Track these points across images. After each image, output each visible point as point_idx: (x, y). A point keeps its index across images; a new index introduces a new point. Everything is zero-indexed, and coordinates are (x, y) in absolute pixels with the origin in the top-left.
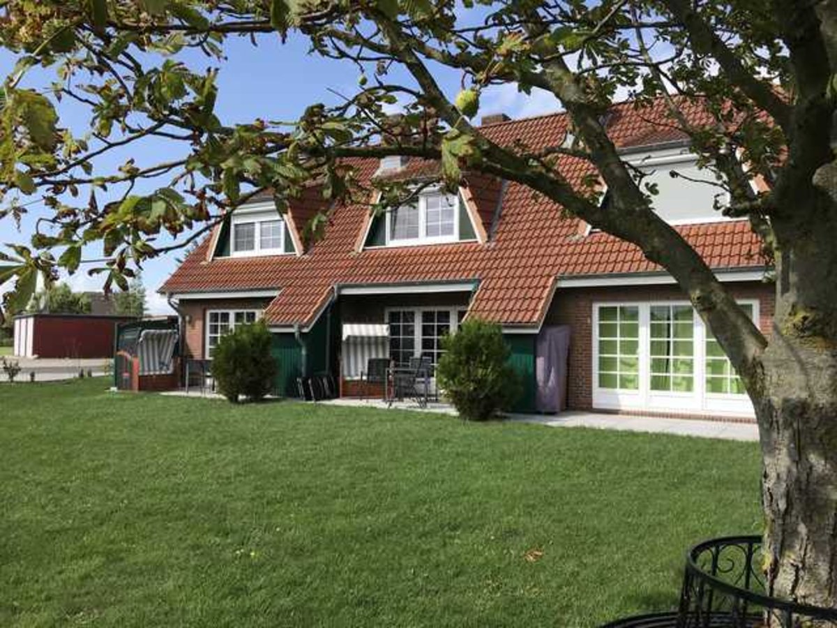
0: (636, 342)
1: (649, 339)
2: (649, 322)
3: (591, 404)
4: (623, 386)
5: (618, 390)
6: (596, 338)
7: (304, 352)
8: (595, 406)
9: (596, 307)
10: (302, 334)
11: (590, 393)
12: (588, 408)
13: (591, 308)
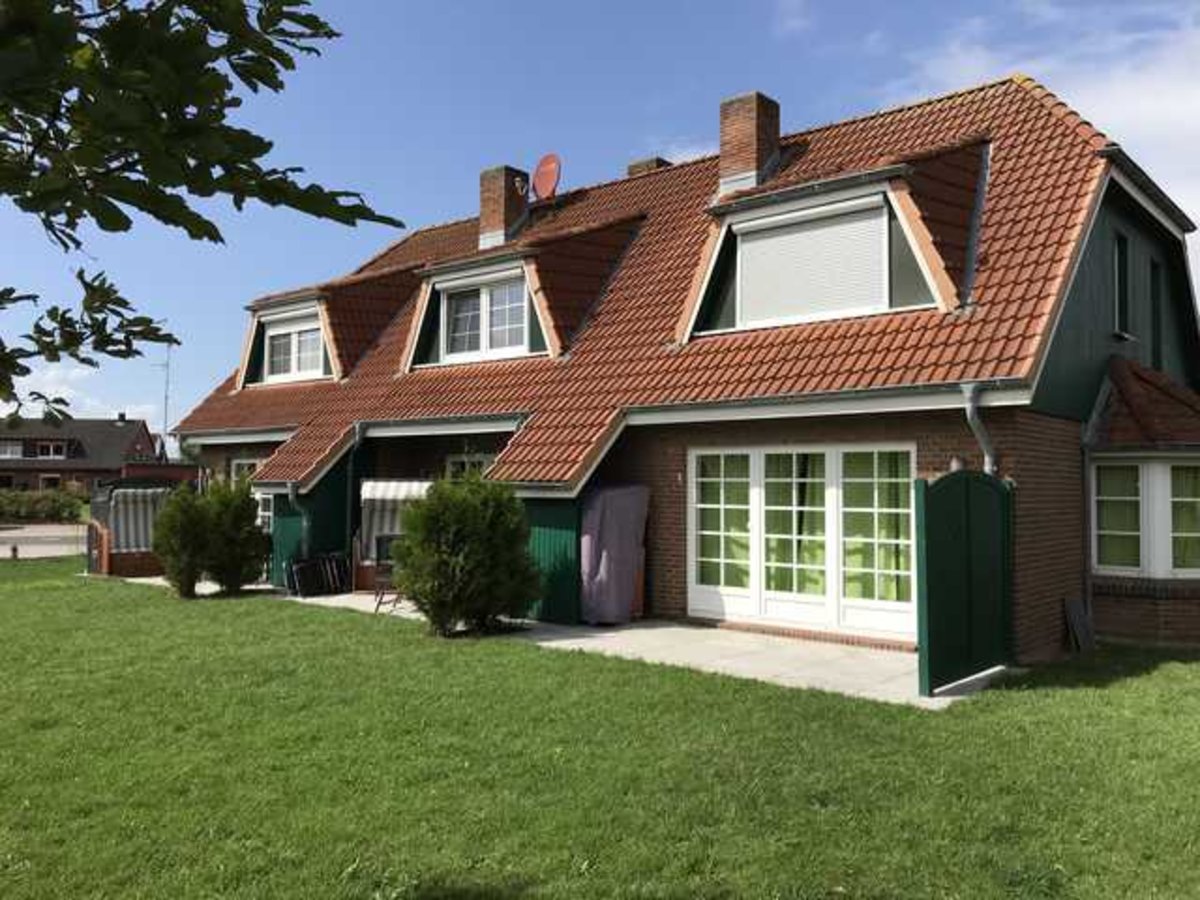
0: (746, 512)
1: (764, 508)
2: (763, 481)
3: (684, 609)
4: (729, 583)
5: (723, 589)
6: (693, 505)
7: (305, 523)
8: (690, 613)
9: (693, 455)
10: (298, 496)
11: (684, 592)
12: (679, 615)
13: (685, 455)
